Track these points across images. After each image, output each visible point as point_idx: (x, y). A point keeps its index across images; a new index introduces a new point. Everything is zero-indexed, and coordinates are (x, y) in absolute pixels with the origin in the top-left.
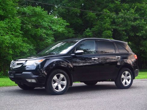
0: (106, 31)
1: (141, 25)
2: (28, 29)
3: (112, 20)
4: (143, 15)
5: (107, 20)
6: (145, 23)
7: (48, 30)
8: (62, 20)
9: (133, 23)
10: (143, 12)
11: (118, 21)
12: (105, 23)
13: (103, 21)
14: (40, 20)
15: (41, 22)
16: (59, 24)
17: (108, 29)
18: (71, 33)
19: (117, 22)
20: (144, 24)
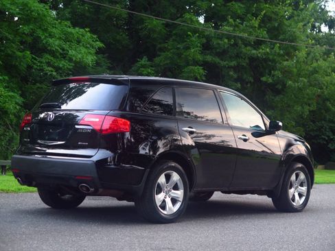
0: (191, 67)
1: (271, 57)
2: (10, 53)
3: (204, 41)
4: (276, 33)
5: (193, 39)
6: (282, 52)
7: (58, 58)
8: (89, 34)
9: (254, 52)
10: (276, 25)
11: (219, 44)
12: (188, 48)
13: (183, 42)
14: (39, 33)
15: (43, 37)
16: (83, 45)
17: (196, 63)
18: (101, 66)
19: (217, 46)
20: (279, 55)
